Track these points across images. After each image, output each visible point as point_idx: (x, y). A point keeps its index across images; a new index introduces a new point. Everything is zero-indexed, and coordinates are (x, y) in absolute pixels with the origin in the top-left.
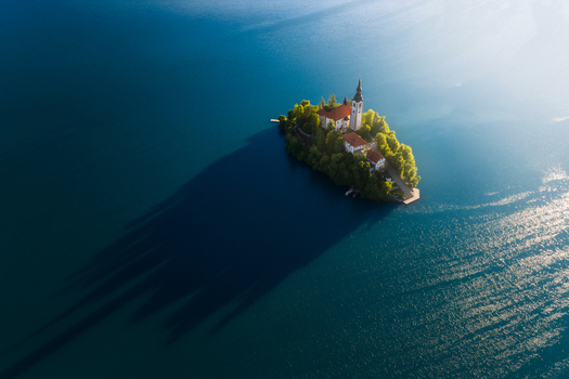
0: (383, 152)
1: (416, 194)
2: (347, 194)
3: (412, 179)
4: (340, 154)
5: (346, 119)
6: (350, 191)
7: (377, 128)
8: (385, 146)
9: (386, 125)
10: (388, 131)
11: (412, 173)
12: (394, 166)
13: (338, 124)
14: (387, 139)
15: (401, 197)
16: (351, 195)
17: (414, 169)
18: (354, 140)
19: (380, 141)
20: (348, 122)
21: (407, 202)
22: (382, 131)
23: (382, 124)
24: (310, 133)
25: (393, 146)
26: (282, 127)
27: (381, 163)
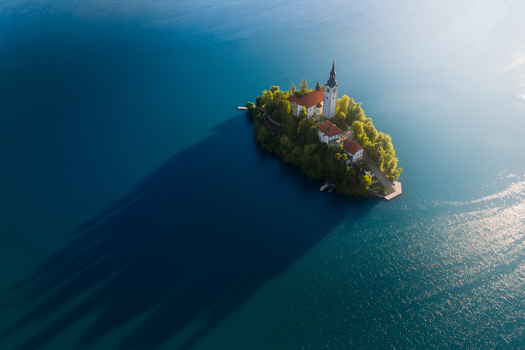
0: (361, 142)
1: (398, 188)
2: (322, 188)
3: (393, 171)
4: (314, 145)
5: (319, 106)
6: (326, 186)
7: (353, 115)
8: (363, 135)
9: (362, 112)
10: (364, 118)
11: (392, 164)
12: (373, 157)
13: (311, 111)
14: (365, 128)
15: (382, 192)
16: (326, 190)
17: (395, 160)
18: (329, 129)
19: (356, 130)
20: (321, 109)
21: (388, 197)
22: (358, 118)
23: (357, 111)
24: (280, 122)
25: (371, 135)
26: (251, 115)
27: (358, 155)
